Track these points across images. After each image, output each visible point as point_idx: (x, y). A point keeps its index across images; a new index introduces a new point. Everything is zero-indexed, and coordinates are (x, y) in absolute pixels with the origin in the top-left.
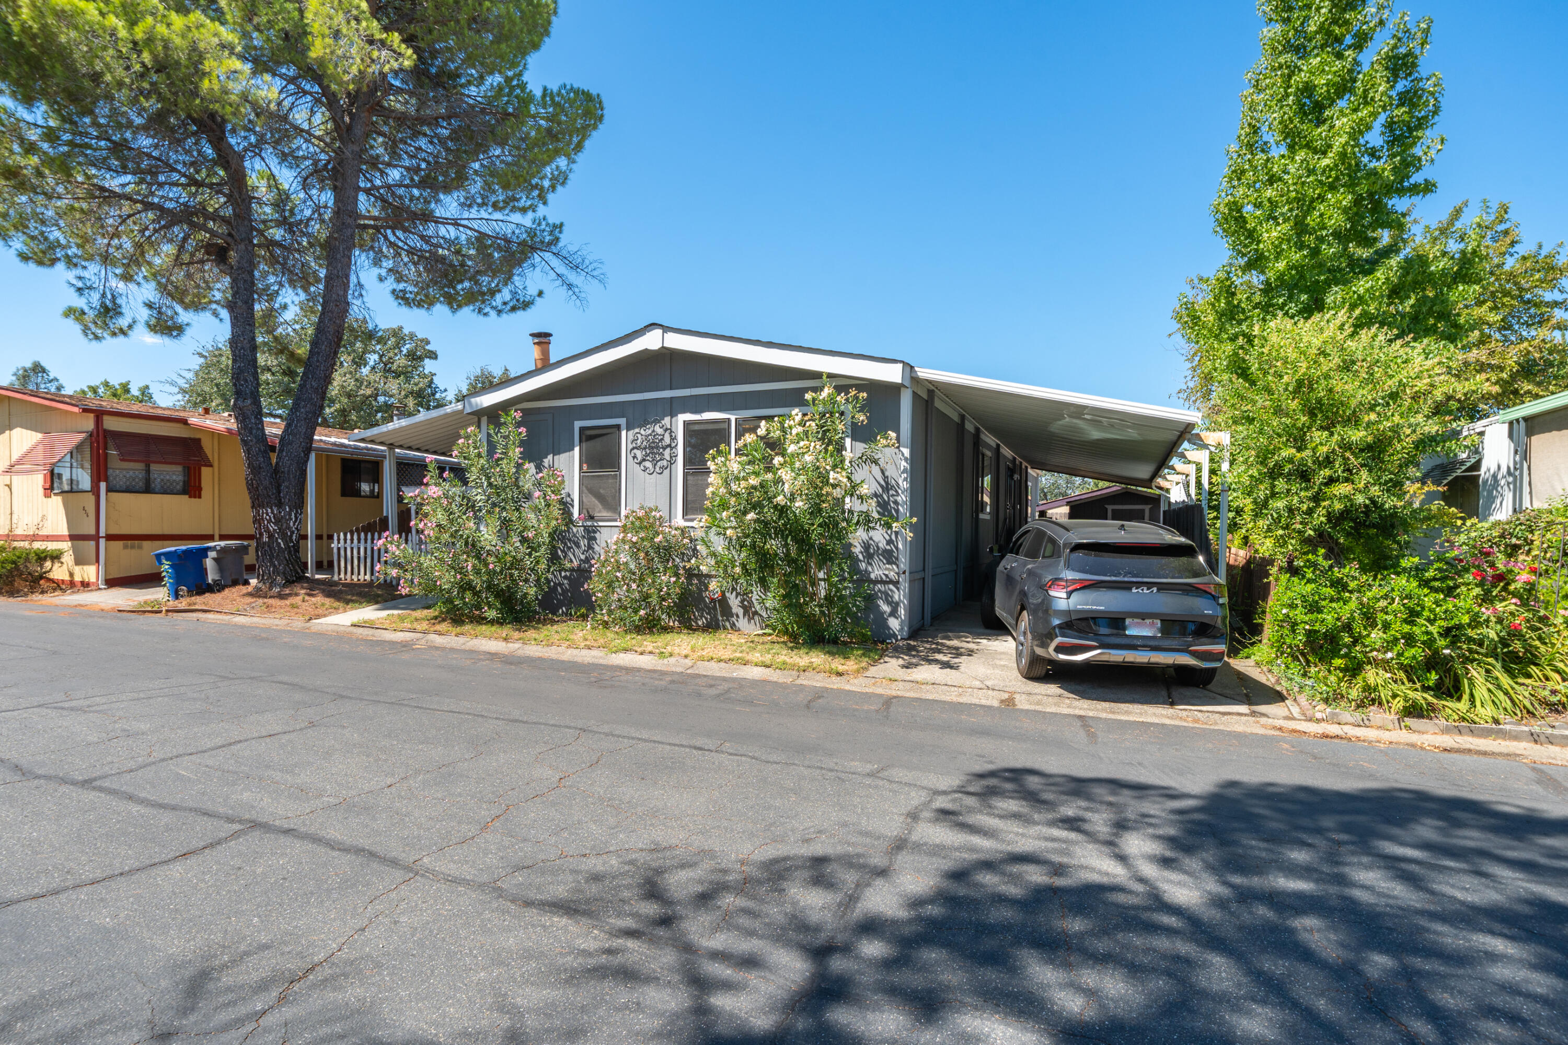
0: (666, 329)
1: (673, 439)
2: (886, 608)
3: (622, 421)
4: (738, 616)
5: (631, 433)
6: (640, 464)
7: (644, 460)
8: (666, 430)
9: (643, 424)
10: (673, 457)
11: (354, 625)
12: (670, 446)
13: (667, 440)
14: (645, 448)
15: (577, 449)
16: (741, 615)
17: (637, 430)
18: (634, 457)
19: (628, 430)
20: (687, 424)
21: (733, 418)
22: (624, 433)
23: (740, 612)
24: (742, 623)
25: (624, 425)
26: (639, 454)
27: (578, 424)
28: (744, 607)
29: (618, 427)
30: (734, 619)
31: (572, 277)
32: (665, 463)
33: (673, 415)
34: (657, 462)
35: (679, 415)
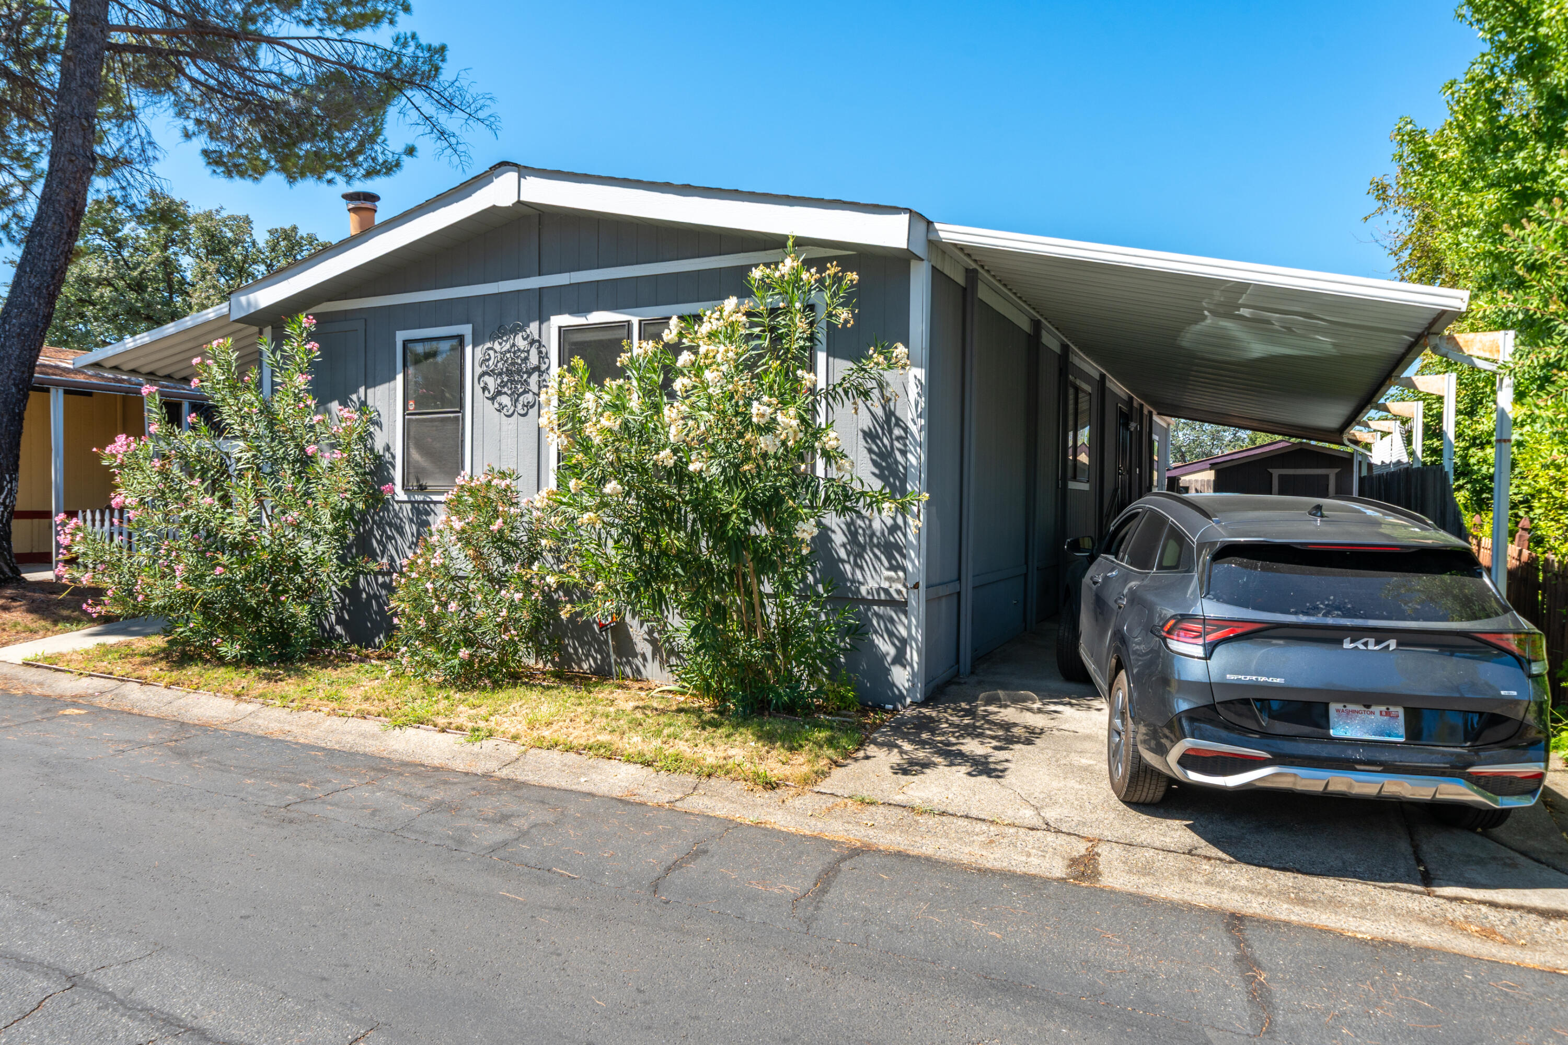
0: (524, 171)
1: (543, 356)
2: (886, 647)
3: (466, 330)
4: (645, 659)
5: (478, 350)
6: (492, 399)
7: (499, 393)
8: (532, 343)
9: (498, 333)
10: (543, 386)
11: (27, 664)
12: (537, 368)
13: (534, 360)
14: (500, 374)
15: (400, 378)
16: (649, 656)
17: (488, 345)
18: (485, 389)
19: (475, 345)
20: (563, 332)
21: (635, 321)
22: (468, 350)
23: (647, 649)
24: (652, 670)
25: (468, 338)
26: (492, 383)
27: (401, 336)
28: (653, 642)
29: (460, 338)
30: (638, 661)
31: (443, 118)
32: (529, 397)
33: (543, 319)
34: (519, 395)
35: (552, 318)
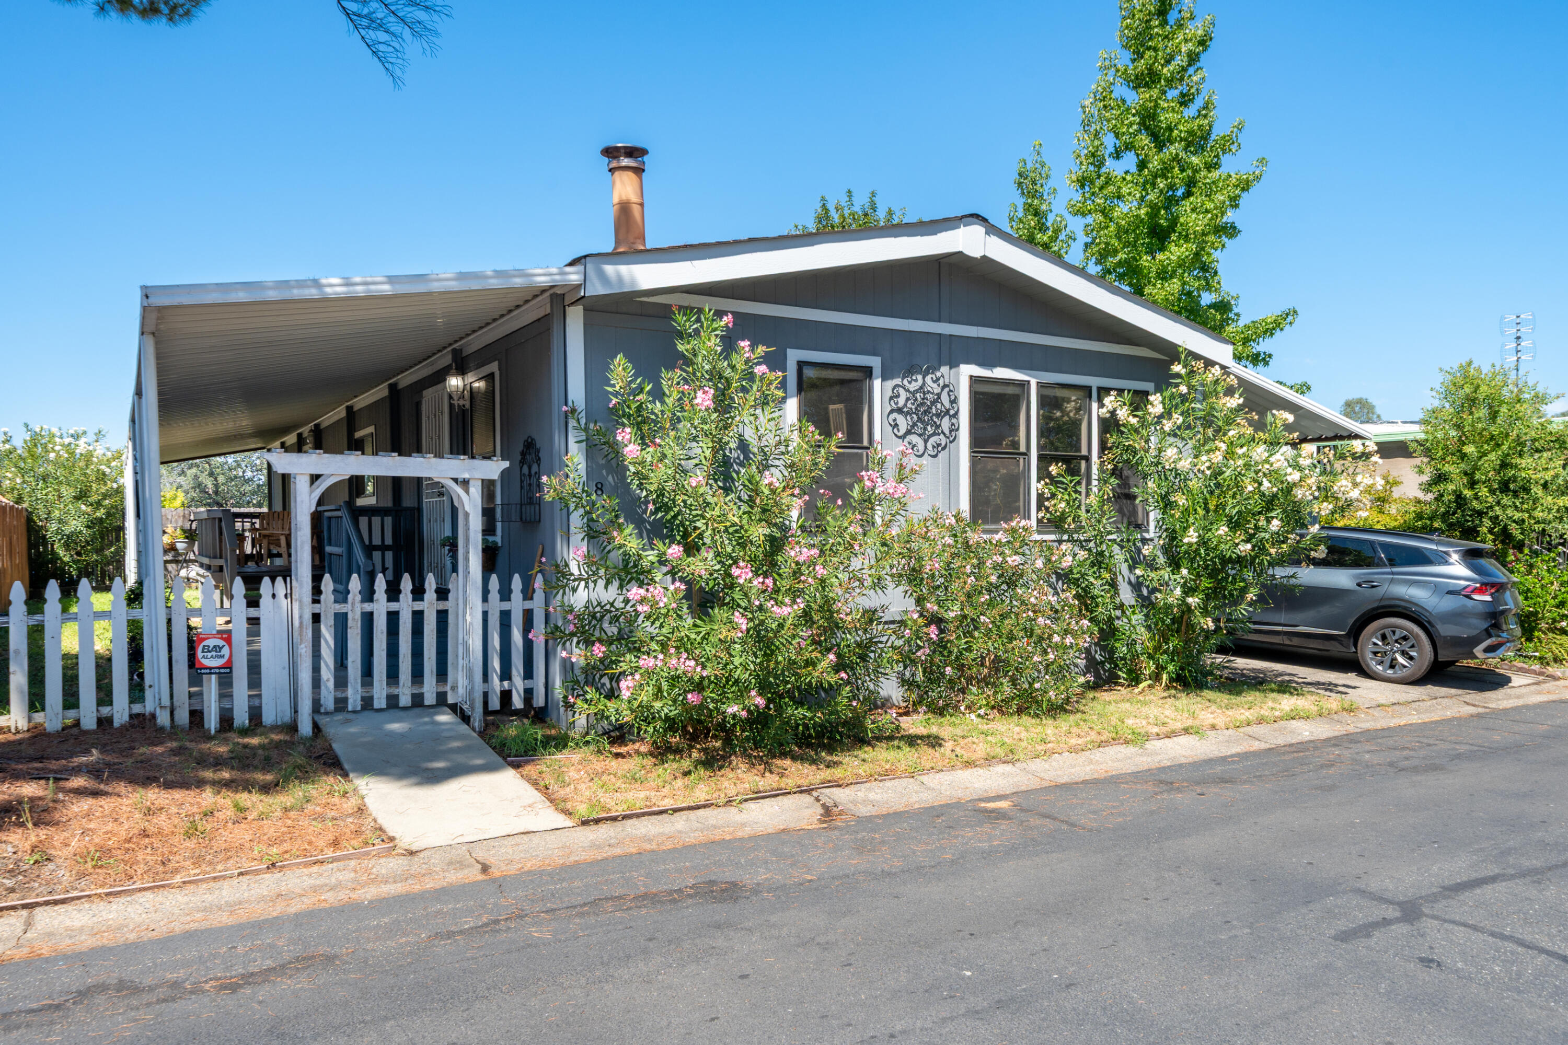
1: (954, 401)
3: (875, 362)
5: (890, 384)
6: (903, 437)
7: (909, 432)
9: (910, 371)
10: (954, 429)
12: (948, 412)
13: (945, 401)
14: (911, 413)
15: (793, 403)
17: (898, 381)
18: (895, 425)
19: (884, 378)
20: (975, 380)
21: (1033, 381)
22: (877, 383)
25: (877, 371)
26: (903, 423)
27: (795, 356)
29: (868, 372)
32: (943, 439)
33: (954, 365)
34: (930, 437)
35: (963, 367)
